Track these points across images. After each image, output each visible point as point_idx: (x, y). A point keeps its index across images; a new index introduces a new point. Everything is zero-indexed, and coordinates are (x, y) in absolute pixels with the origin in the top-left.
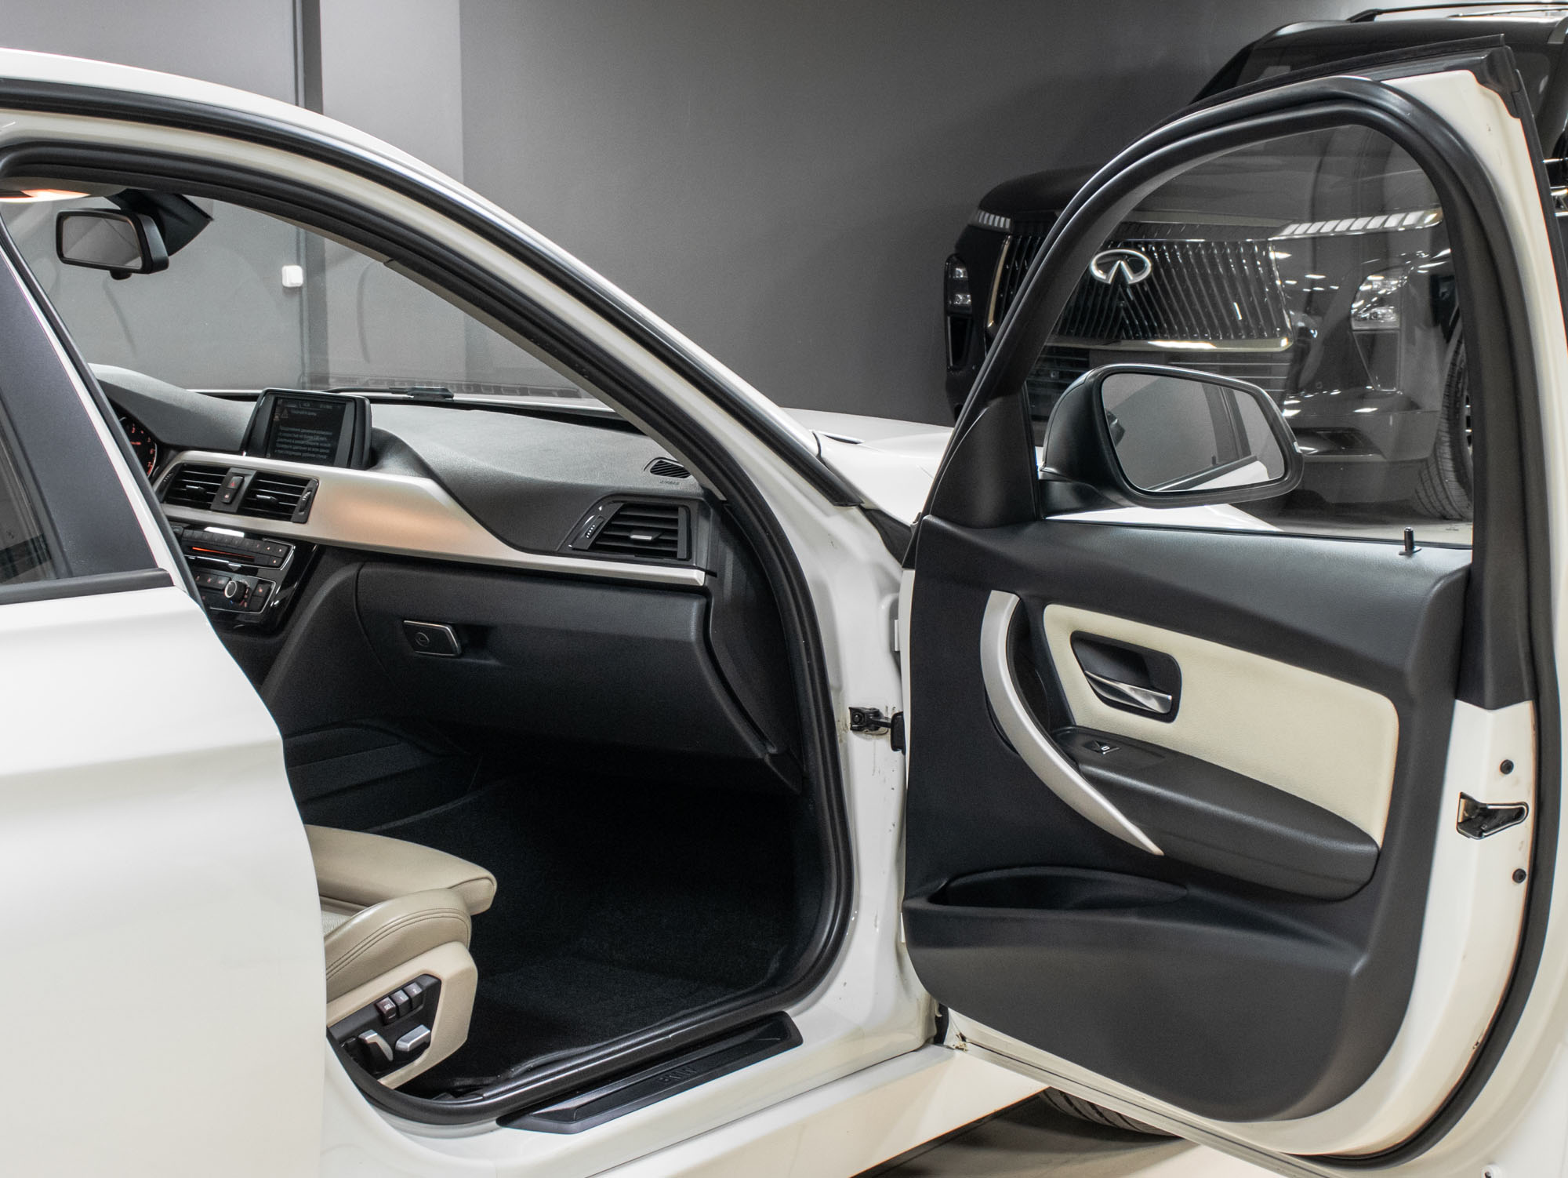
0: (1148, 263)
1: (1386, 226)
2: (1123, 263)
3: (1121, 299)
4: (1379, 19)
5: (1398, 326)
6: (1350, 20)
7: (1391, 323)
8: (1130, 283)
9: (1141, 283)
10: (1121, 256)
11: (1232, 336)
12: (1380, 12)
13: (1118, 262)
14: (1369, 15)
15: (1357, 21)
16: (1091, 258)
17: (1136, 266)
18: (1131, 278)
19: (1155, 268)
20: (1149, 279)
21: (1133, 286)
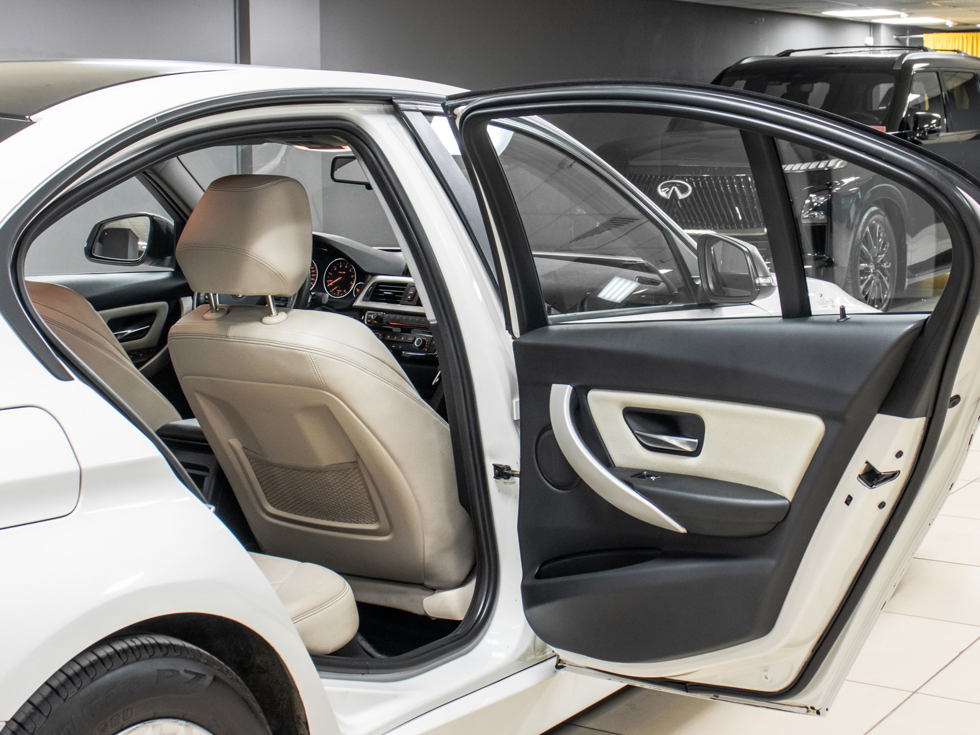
0: (690, 188)
1: (819, 167)
2: (676, 188)
3: (675, 207)
4: (792, 55)
5: (826, 222)
6: (778, 55)
7: (822, 220)
8: (680, 198)
9: (686, 199)
10: (675, 184)
11: (736, 228)
12: (794, 51)
13: (673, 188)
14: (787, 53)
15: (781, 56)
16: (658, 184)
17: (683, 189)
18: (681, 196)
19: (694, 189)
20: (690, 196)
21: (681, 200)
